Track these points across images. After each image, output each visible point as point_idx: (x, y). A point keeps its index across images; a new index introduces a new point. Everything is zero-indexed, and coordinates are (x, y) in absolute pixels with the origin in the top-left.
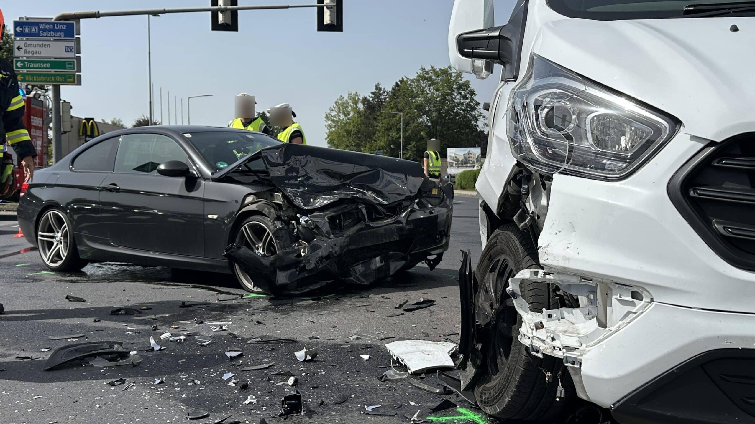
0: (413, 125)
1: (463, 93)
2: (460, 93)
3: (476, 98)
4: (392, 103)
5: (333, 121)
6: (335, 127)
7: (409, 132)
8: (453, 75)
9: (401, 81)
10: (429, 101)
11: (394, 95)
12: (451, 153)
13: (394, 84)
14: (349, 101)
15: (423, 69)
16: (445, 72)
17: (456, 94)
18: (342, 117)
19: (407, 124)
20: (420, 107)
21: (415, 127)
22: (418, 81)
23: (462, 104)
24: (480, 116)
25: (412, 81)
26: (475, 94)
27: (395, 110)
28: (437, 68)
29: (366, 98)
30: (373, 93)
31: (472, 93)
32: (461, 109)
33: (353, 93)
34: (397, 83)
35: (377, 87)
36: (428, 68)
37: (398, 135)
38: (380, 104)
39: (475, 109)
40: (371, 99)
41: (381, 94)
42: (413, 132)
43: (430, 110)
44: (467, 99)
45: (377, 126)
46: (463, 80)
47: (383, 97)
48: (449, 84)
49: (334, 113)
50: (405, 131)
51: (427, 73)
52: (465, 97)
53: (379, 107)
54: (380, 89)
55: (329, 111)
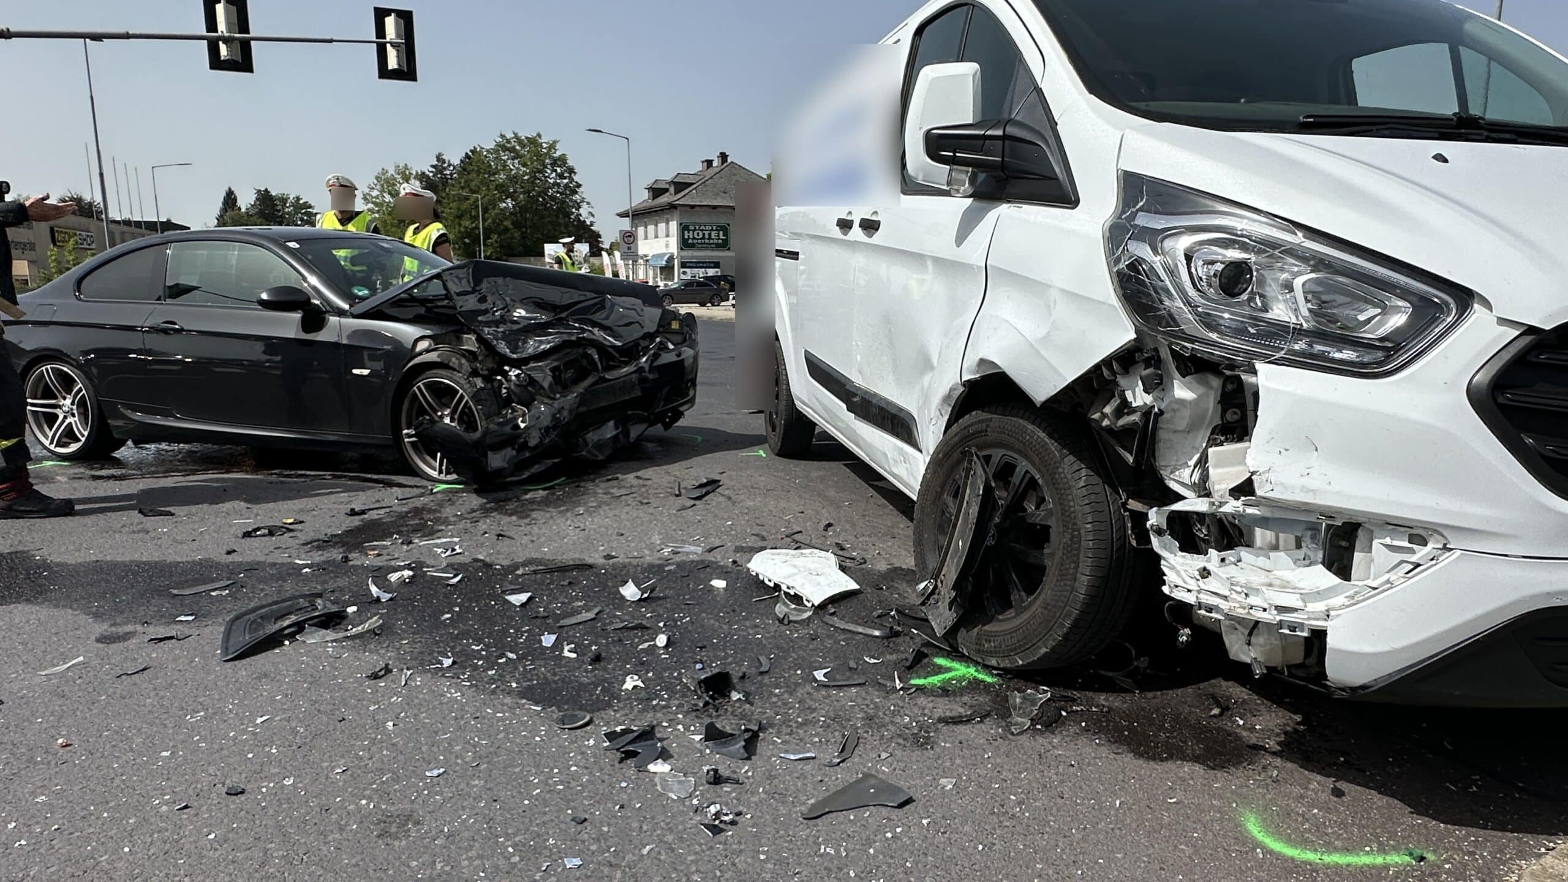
0: (493, 213)
1: (559, 170)
2: (556, 171)
3: (576, 178)
4: (463, 181)
5: (373, 203)
6: (378, 212)
7: (490, 221)
8: (545, 145)
9: (471, 151)
10: (514, 179)
11: (465, 170)
12: (550, 250)
13: (464, 155)
14: (396, 176)
15: (502, 136)
16: (533, 142)
17: (549, 171)
18: (388, 198)
19: (485, 210)
20: (501, 188)
21: (497, 214)
22: (496, 151)
23: (558, 185)
24: (583, 201)
25: (488, 151)
26: (575, 173)
27: (467, 190)
28: (522, 135)
29: (423, 173)
30: (432, 166)
31: (571, 171)
32: (558, 192)
33: (402, 165)
34: (467, 154)
35: (439, 158)
36: (510, 135)
37: (474, 225)
38: (445, 181)
39: (576, 193)
40: (431, 174)
41: (445, 169)
42: (494, 222)
43: (515, 192)
44: (565, 178)
45: (443, 212)
46: (558, 154)
47: (448, 172)
48: (539, 157)
49: (375, 193)
50: (484, 220)
51: (508, 141)
52: (561, 176)
53: (443, 185)
54: (444, 162)
55: (367, 190)
